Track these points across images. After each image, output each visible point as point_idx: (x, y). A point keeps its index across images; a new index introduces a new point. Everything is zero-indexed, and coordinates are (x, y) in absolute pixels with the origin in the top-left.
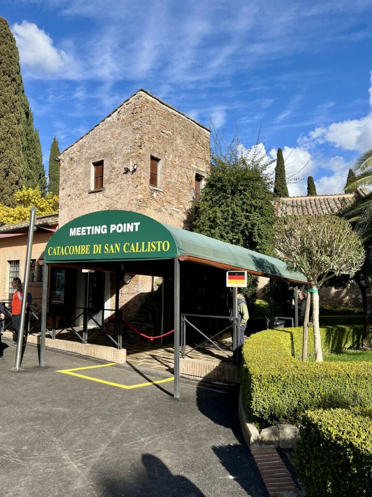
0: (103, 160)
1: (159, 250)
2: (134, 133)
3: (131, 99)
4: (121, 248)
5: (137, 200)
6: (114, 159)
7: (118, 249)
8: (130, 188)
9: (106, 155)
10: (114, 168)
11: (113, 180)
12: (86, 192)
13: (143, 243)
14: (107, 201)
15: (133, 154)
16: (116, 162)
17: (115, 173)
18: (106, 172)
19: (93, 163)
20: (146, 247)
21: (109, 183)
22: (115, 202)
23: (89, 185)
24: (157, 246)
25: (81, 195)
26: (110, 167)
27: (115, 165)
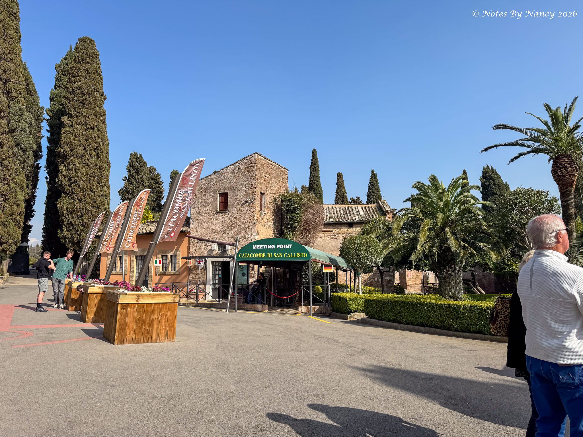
0: (227, 193)
1: (302, 257)
2: (251, 179)
3: (248, 158)
4: (283, 255)
5: (253, 220)
6: (236, 193)
7: (281, 256)
8: (248, 213)
9: (230, 189)
10: (236, 199)
11: (235, 206)
12: (214, 212)
13: (294, 254)
14: (231, 219)
15: (250, 192)
16: (237, 195)
17: (237, 202)
18: (230, 201)
19: (220, 194)
20: (296, 255)
21: (233, 208)
22: (237, 220)
23: (216, 207)
24: (301, 255)
25: (209, 213)
26: (233, 197)
27: (237, 196)
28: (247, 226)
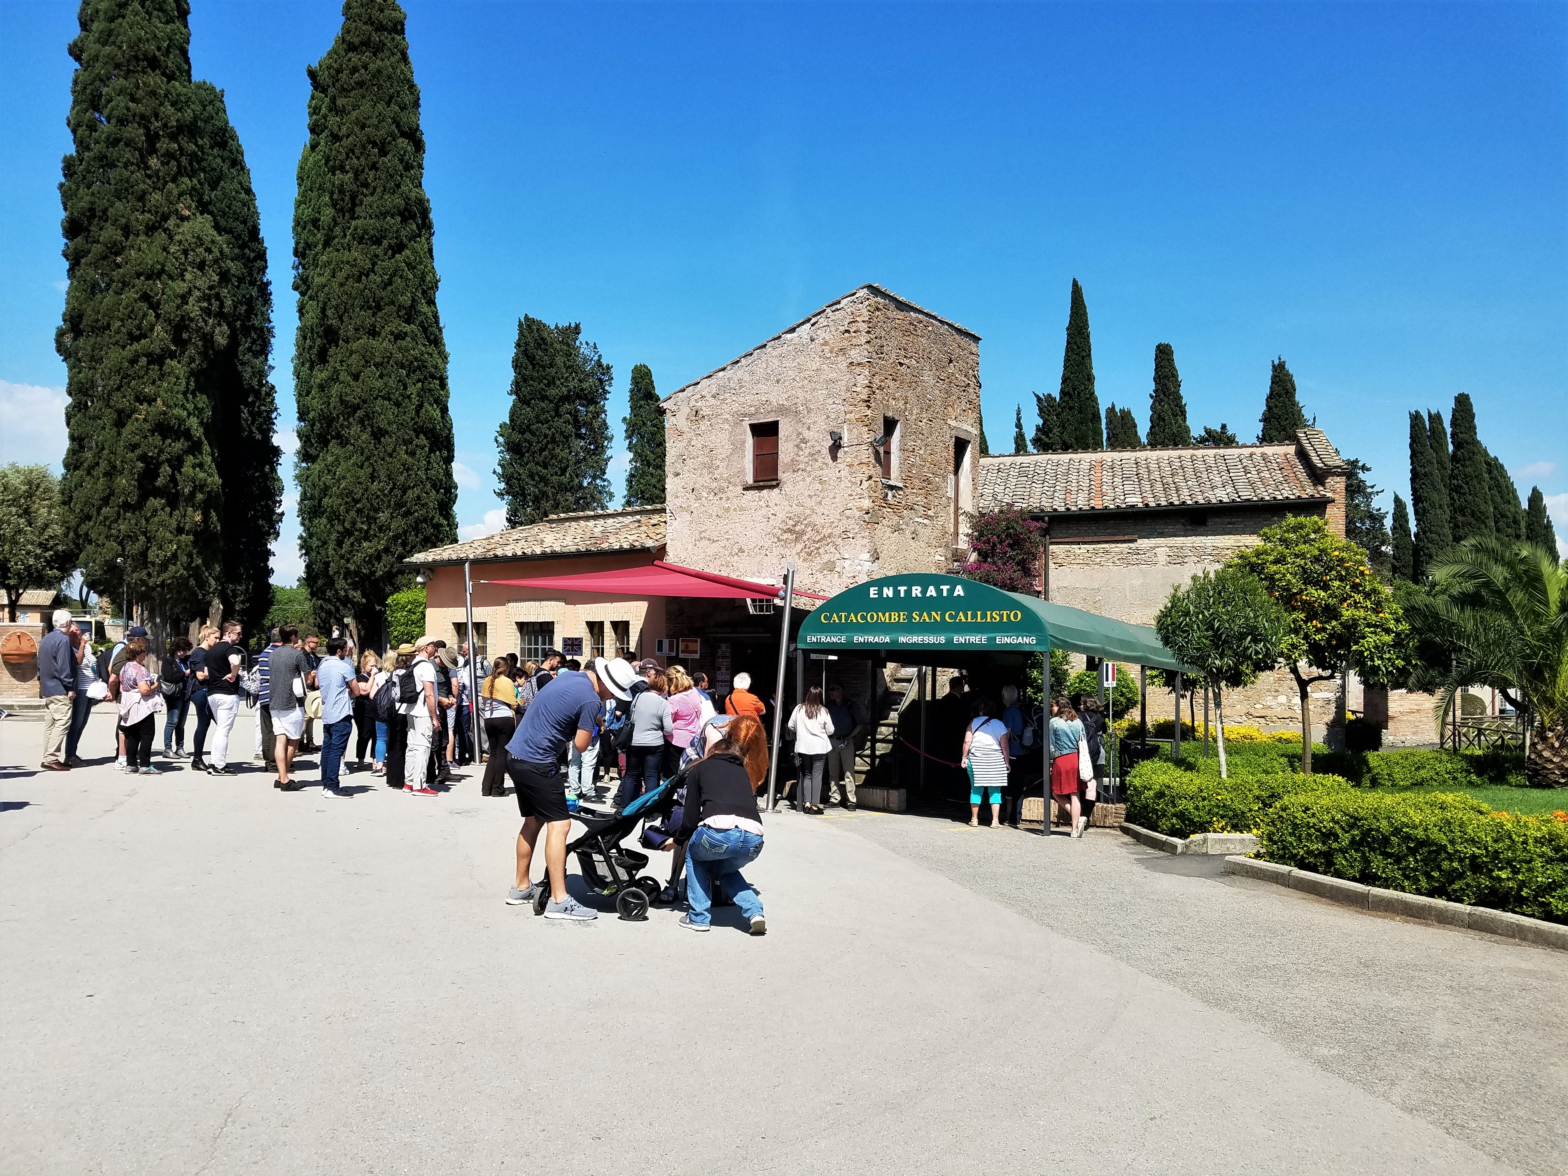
0: (777, 422)
3: (844, 302)
5: (860, 509)
6: (804, 421)
8: (842, 485)
9: (782, 410)
10: (804, 441)
11: (802, 466)
12: (735, 485)
14: (788, 508)
15: (848, 416)
16: (809, 429)
17: (807, 451)
18: (786, 449)
19: (753, 427)
21: (794, 471)
22: (808, 512)
23: (742, 471)
25: (722, 490)
26: (794, 437)
27: (806, 434)
28: (837, 532)
